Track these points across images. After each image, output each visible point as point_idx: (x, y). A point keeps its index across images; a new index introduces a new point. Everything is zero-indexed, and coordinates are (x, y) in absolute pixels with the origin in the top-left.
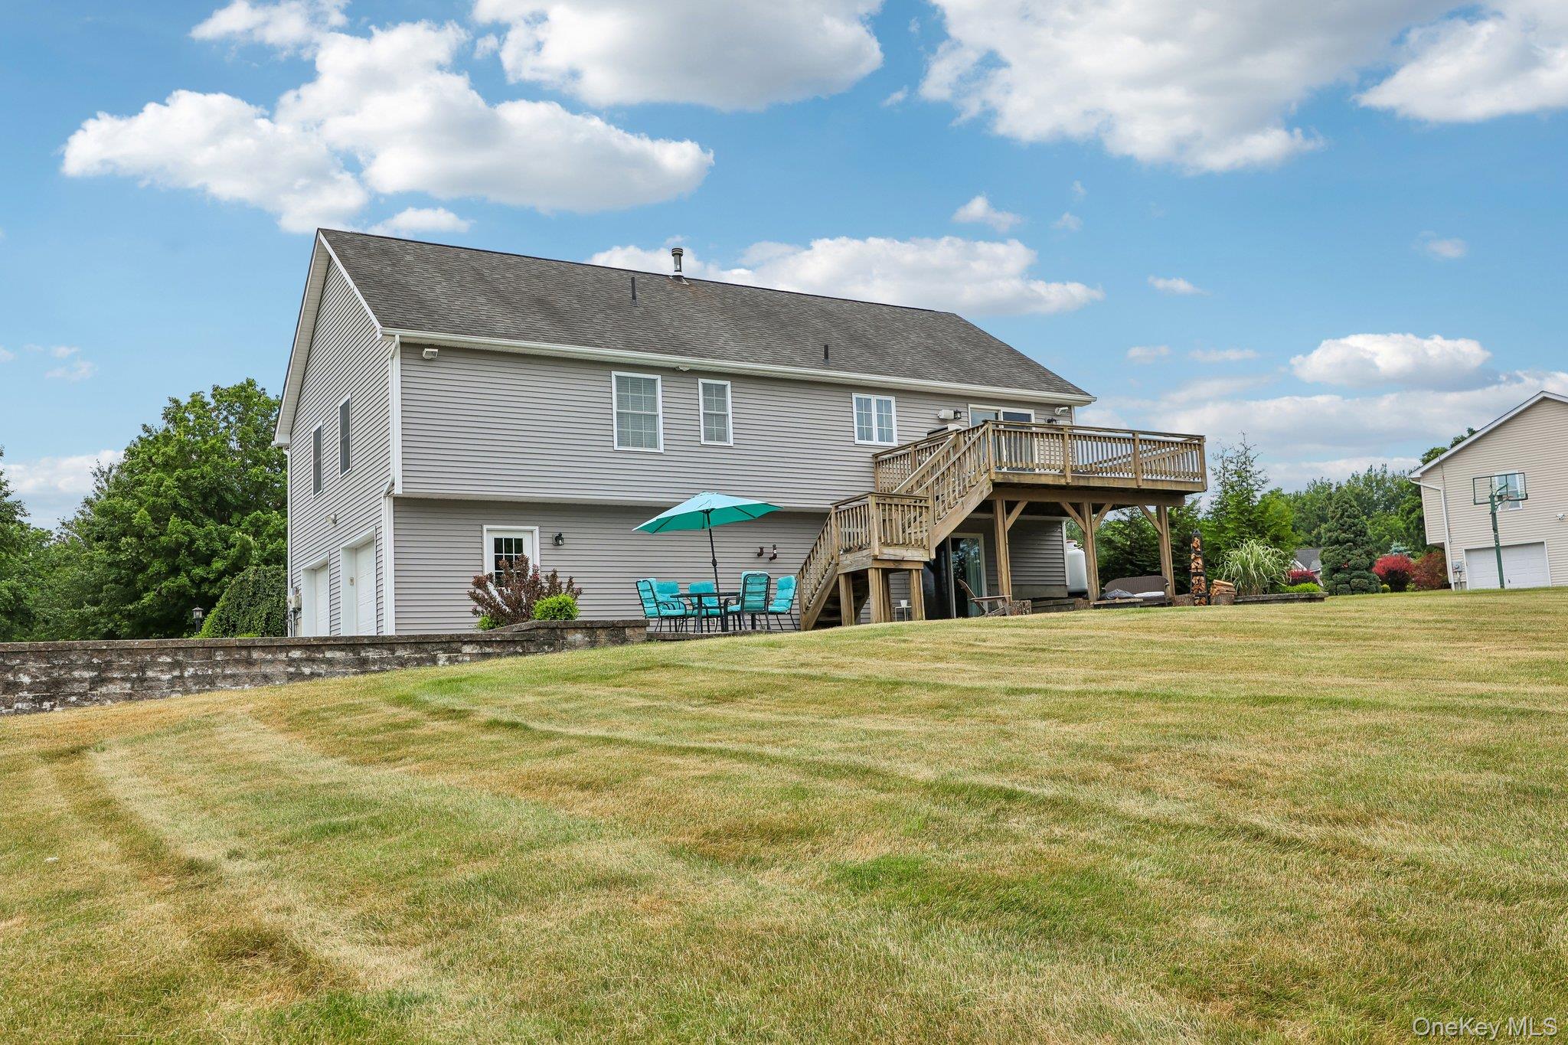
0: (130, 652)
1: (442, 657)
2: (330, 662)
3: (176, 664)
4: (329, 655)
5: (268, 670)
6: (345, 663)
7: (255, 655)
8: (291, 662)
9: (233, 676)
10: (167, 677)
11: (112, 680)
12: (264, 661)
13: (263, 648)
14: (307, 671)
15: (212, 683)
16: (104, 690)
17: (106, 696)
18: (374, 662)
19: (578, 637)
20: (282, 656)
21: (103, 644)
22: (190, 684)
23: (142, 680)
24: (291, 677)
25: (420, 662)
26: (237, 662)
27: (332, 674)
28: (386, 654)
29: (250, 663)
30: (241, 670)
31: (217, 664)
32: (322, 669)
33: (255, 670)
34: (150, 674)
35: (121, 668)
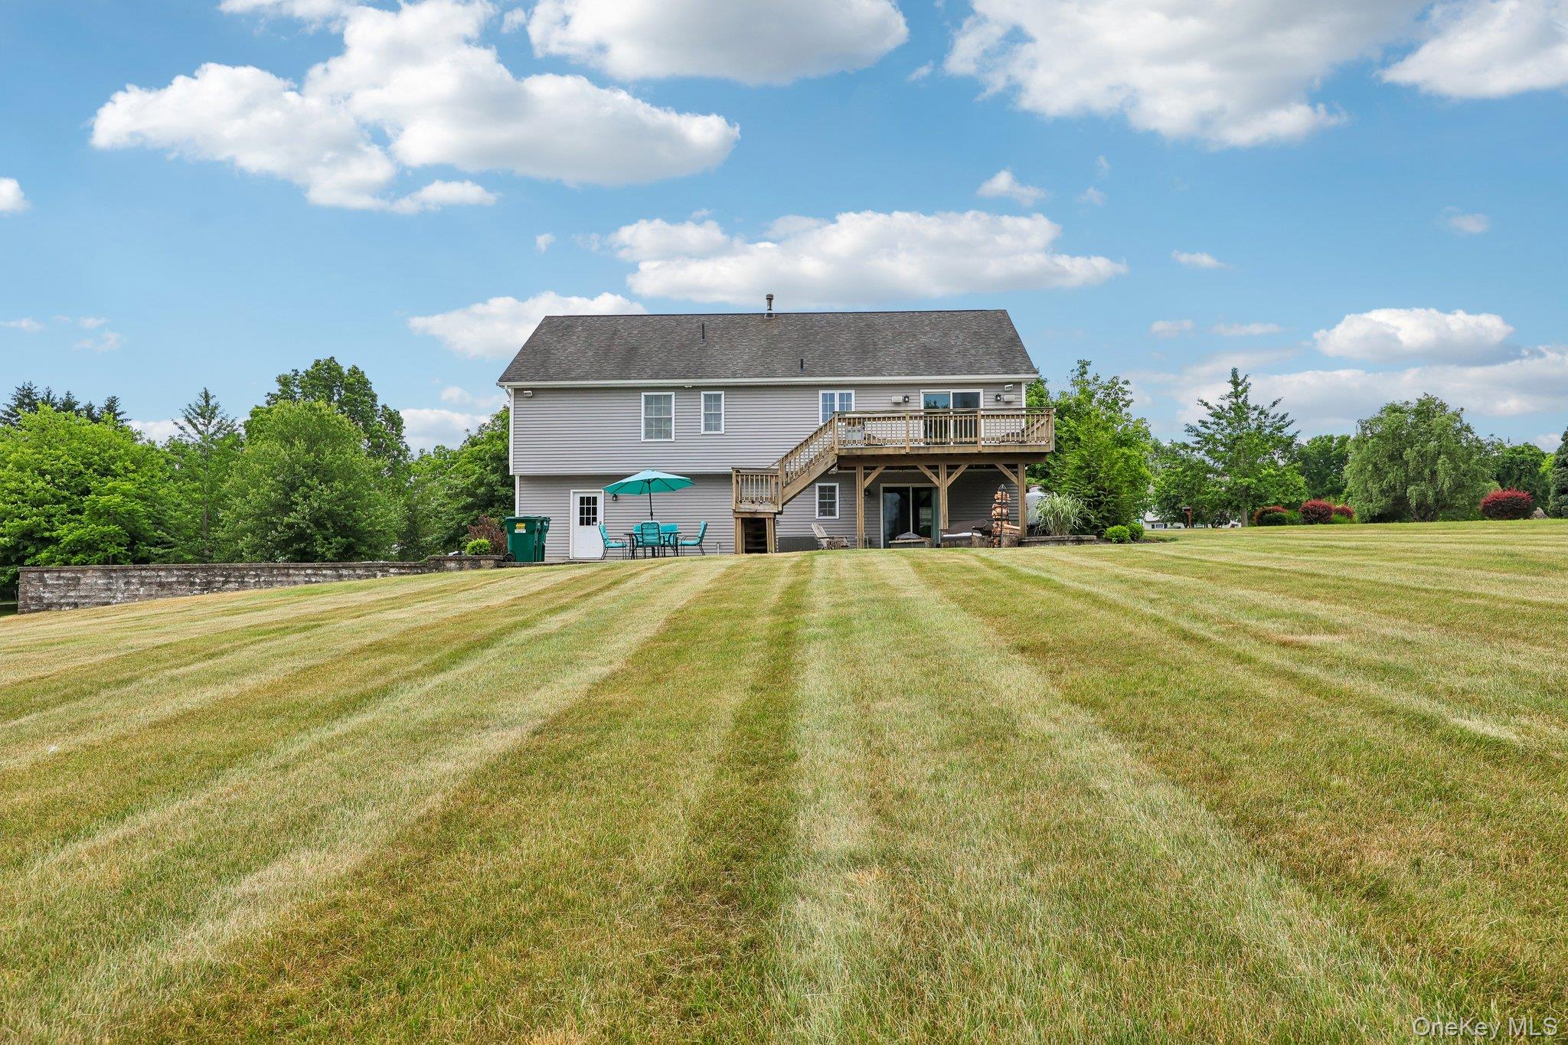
0: (238, 569)
1: (379, 574)
2: (325, 576)
3: (257, 575)
4: (324, 572)
5: (296, 579)
6: (331, 577)
7: (291, 571)
8: (307, 575)
9: (281, 581)
10: (252, 581)
11: (231, 582)
12: (294, 575)
13: (294, 568)
14: (314, 580)
15: (272, 585)
16: (227, 586)
17: (228, 589)
18: (346, 576)
19: (453, 565)
20: (303, 572)
21: (227, 565)
22: (262, 585)
23: (243, 582)
24: (306, 582)
25: (368, 577)
26: (283, 575)
27: (324, 582)
28: (351, 572)
29: (288, 575)
30: (285, 579)
31: (274, 576)
32: (321, 579)
33: (291, 579)
34: (246, 579)
35: (234, 576)
